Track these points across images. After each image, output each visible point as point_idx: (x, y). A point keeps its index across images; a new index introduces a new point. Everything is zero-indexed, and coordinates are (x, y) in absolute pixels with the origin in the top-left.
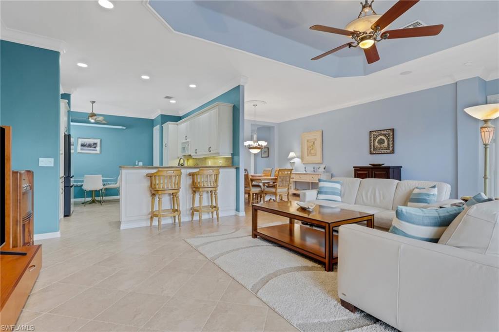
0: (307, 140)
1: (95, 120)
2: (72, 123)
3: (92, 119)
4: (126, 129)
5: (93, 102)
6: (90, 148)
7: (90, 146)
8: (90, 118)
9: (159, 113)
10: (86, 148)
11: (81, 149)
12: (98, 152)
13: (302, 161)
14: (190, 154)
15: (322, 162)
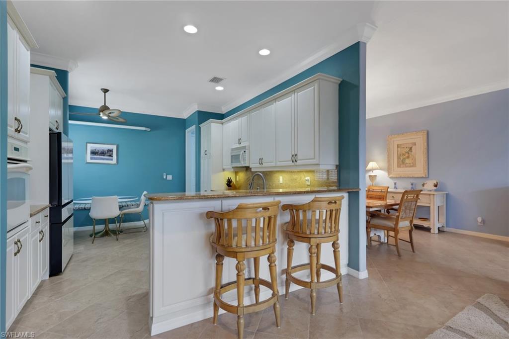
0: (398, 145)
1: (109, 116)
2: (70, 122)
3: (105, 115)
4: (150, 131)
5: (106, 91)
6: (102, 157)
7: (103, 153)
8: (101, 113)
9: (194, 108)
10: (98, 157)
11: (91, 158)
12: (114, 161)
13: (389, 174)
14: (247, 165)
15: (427, 176)
